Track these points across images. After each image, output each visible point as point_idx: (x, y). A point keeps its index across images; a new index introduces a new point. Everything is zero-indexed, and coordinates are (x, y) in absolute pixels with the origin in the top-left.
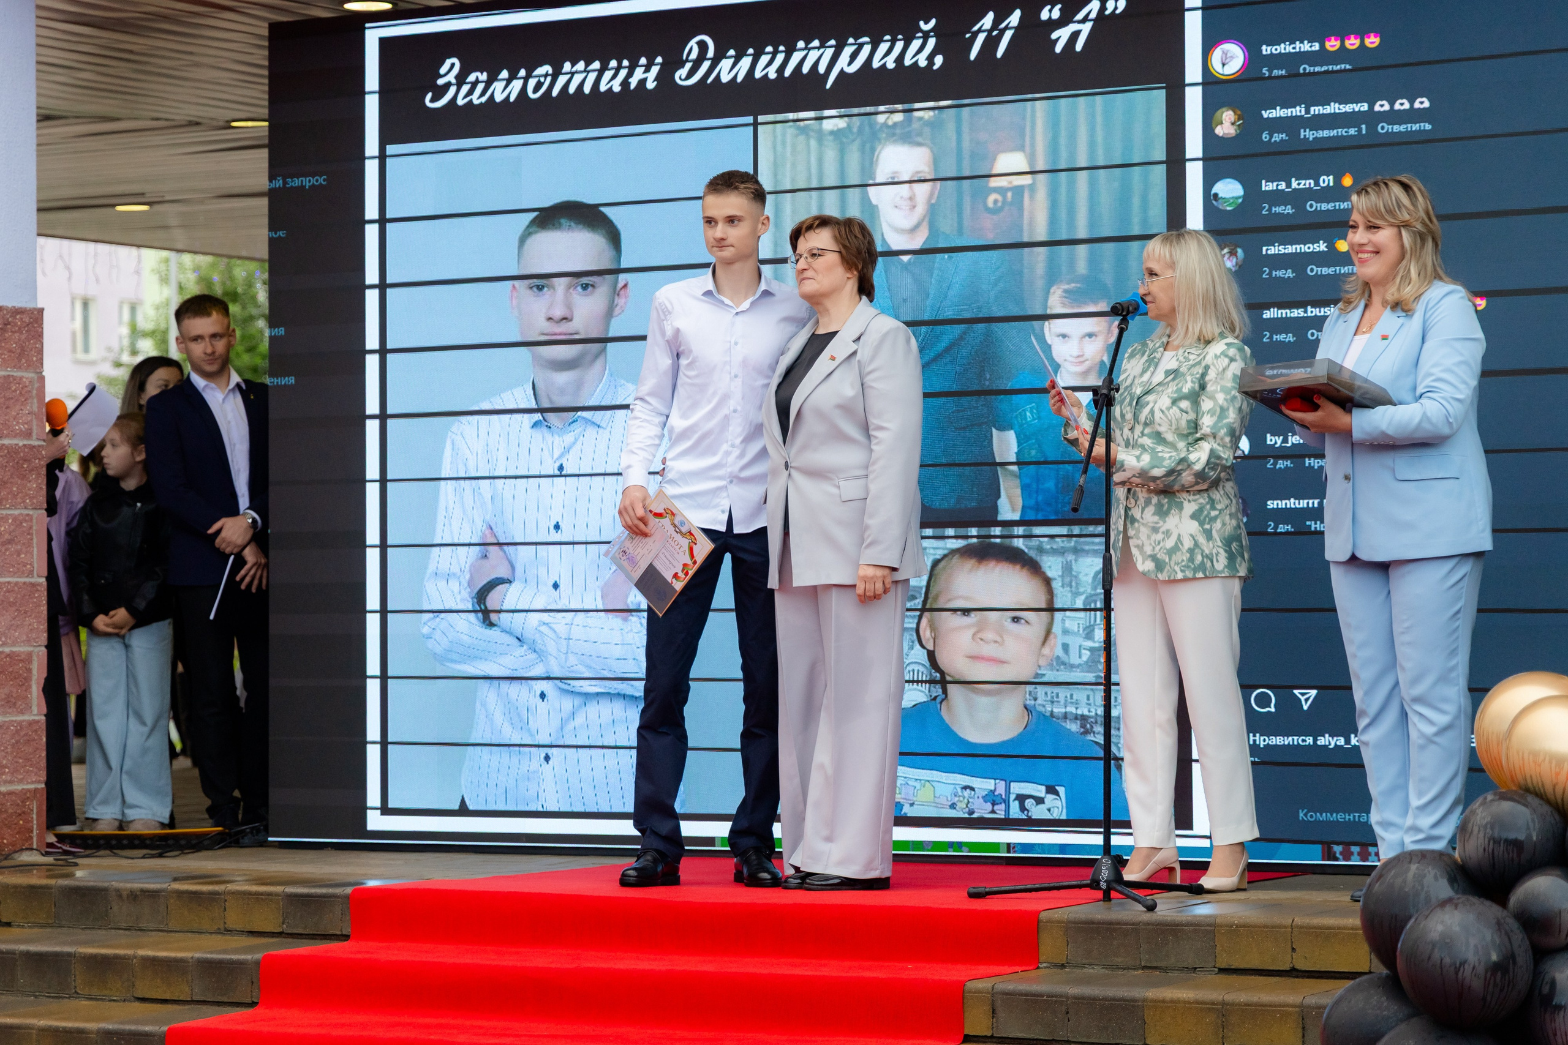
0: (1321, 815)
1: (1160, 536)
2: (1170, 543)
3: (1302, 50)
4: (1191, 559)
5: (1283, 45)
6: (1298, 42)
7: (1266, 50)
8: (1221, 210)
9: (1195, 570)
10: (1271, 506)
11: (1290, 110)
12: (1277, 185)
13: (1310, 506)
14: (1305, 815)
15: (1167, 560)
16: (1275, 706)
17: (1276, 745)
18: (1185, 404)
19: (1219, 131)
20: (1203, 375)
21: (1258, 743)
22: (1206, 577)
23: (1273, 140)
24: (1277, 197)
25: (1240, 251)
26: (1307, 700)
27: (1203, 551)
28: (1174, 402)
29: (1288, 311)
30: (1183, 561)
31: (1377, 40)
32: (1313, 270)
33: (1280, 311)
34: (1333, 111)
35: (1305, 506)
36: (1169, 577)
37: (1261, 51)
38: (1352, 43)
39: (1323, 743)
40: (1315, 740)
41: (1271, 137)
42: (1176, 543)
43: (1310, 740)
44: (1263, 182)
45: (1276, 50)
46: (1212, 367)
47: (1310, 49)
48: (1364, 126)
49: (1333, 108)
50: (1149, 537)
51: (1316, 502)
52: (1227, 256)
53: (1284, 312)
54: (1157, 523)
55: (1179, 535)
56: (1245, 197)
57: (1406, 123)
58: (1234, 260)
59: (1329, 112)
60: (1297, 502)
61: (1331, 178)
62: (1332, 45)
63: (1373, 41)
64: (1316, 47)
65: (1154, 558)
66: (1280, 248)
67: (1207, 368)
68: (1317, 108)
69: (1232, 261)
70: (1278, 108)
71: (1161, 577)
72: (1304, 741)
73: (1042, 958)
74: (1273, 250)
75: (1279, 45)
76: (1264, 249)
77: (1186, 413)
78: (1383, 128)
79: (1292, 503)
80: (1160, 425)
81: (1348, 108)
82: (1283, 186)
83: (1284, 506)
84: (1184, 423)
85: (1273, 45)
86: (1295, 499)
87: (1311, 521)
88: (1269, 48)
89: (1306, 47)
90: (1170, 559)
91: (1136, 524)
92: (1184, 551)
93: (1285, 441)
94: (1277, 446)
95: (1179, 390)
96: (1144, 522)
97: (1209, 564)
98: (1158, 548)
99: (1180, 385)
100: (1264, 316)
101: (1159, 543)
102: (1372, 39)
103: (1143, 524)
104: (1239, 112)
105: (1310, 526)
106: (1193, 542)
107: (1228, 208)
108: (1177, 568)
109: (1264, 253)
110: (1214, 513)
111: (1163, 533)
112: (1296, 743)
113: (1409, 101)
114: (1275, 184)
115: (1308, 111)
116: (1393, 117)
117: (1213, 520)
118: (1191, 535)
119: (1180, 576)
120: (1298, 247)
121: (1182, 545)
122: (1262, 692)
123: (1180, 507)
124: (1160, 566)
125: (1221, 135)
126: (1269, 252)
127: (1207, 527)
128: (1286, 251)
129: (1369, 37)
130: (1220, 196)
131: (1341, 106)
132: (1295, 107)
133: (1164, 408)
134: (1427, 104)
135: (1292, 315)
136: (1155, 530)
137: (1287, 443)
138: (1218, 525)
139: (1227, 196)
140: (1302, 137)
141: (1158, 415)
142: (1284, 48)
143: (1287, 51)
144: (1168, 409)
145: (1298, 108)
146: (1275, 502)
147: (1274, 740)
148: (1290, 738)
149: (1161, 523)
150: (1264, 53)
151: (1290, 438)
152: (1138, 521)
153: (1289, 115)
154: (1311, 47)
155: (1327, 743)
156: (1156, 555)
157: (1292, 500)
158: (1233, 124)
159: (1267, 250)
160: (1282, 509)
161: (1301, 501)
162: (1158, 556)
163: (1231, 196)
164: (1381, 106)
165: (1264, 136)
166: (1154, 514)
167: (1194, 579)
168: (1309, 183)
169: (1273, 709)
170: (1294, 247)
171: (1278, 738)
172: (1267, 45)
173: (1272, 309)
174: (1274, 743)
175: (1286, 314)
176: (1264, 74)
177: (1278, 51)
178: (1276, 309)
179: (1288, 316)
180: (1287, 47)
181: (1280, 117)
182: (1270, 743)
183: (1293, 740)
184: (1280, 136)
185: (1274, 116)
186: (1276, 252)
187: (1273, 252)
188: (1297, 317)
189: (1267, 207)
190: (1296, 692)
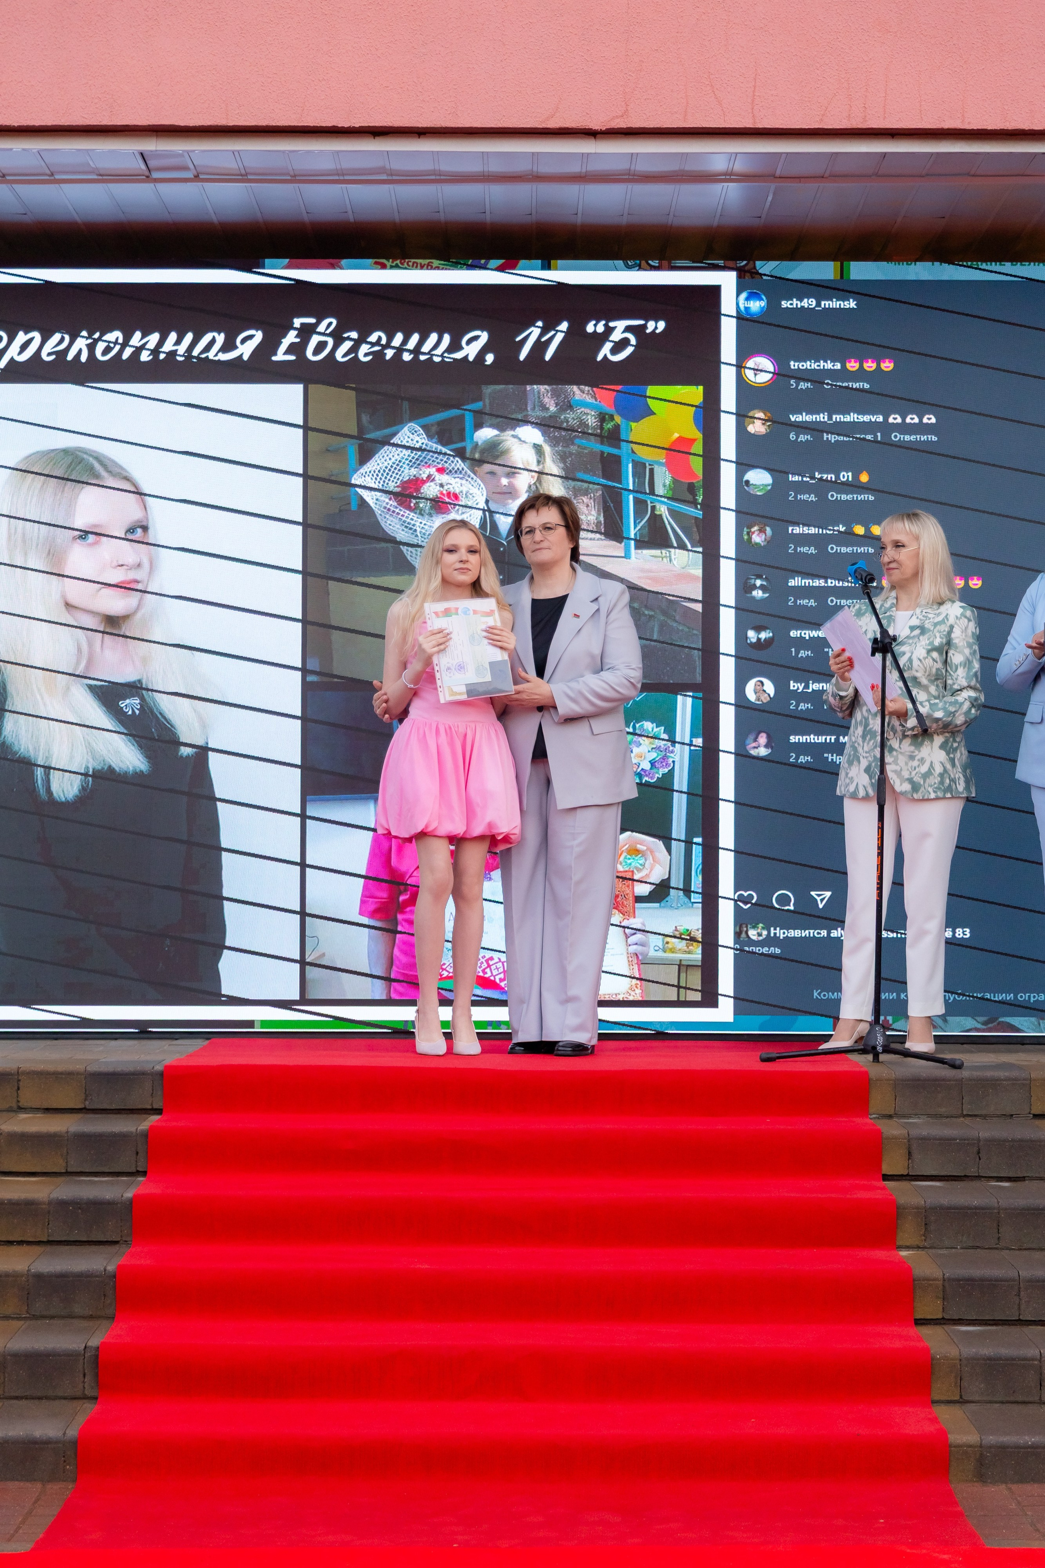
0: (833, 994)
1: (915, 763)
2: (924, 769)
3: (826, 368)
4: (942, 782)
5: (808, 363)
6: (822, 362)
7: (793, 365)
8: (751, 495)
9: (945, 791)
10: (794, 741)
11: (814, 416)
12: (803, 477)
13: (828, 741)
14: (819, 994)
15: (922, 783)
16: (794, 905)
17: (794, 937)
18: (935, 655)
19: (751, 429)
20: (950, 632)
21: (778, 935)
22: (953, 797)
23: (799, 440)
24: (800, 487)
25: (768, 529)
26: (822, 900)
27: (950, 776)
28: (929, 652)
29: (811, 581)
30: (935, 783)
31: (892, 365)
32: (833, 549)
33: (803, 581)
34: (852, 420)
35: (824, 741)
36: (923, 797)
37: (790, 365)
38: (870, 366)
39: (836, 936)
40: (829, 933)
41: (797, 437)
42: (929, 769)
43: (824, 933)
44: (791, 474)
45: (803, 366)
46: (955, 626)
47: (832, 368)
48: (879, 434)
49: (852, 417)
50: (906, 764)
51: (833, 738)
52: (756, 533)
53: (807, 581)
54: (913, 752)
55: (932, 762)
56: (773, 485)
57: (915, 434)
58: (764, 536)
59: (849, 420)
60: (816, 737)
61: (850, 474)
62: (853, 366)
63: (887, 366)
64: (838, 366)
65: (910, 781)
66: (805, 529)
67: (952, 627)
68: (838, 417)
69: (761, 537)
70: (804, 414)
71: (915, 796)
72: (818, 933)
73: (871, 1110)
74: (797, 530)
75: (806, 362)
76: (790, 529)
77: (937, 662)
78: (896, 437)
79: (812, 738)
80: (917, 671)
81: (866, 418)
82: (807, 477)
83: (804, 741)
84: (934, 670)
85: (800, 362)
86: (815, 735)
87: (828, 753)
88: (796, 364)
89: (829, 365)
90: (924, 782)
91: (894, 753)
92: (936, 776)
93: (807, 687)
94: (799, 691)
95: (931, 643)
96: (902, 751)
97: (954, 787)
98: (914, 773)
99: (931, 640)
100: (790, 584)
101: (915, 769)
102: (887, 364)
103: (901, 753)
104: (769, 415)
105: (828, 758)
106: (943, 768)
107: (758, 493)
108: (930, 790)
109: (790, 532)
110: (955, 745)
111: (919, 760)
112: (812, 935)
113: (918, 417)
114: (801, 476)
115: (830, 418)
116: (904, 428)
117: (955, 750)
118: (941, 763)
119: (933, 796)
120: (821, 529)
121: (934, 770)
122: (782, 894)
123: (932, 741)
124: (915, 787)
125: (753, 432)
126: (794, 532)
127: (952, 756)
128: (810, 532)
129: (884, 362)
130: (751, 483)
131: (860, 417)
132: (819, 414)
133: (921, 658)
134: (933, 420)
135: (815, 584)
136: (912, 758)
137: (808, 689)
138: (958, 755)
139: (758, 483)
140: (825, 439)
141: (916, 663)
142: (809, 365)
143: (813, 367)
144: (925, 658)
145: (822, 415)
146: (797, 737)
147: (796, 933)
148: (807, 932)
149: (917, 752)
150: (792, 367)
151: (811, 685)
152: (896, 750)
153: (814, 420)
154: (833, 366)
155: (839, 936)
156: (912, 778)
157: (812, 736)
158: (764, 424)
159: (793, 530)
160: (803, 743)
161: (820, 737)
162: (914, 779)
163: (761, 483)
164: (895, 419)
165: (791, 436)
166: (911, 745)
167: (944, 798)
168: (831, 477)
169: (792, 908)
170: (817, 528)
171: (796, 931)
172: (795, 361)
173: (796, 578)
174: (793, 935)
175: (809, 583)
176: (793, 385)
177: (805, 367)
178: (800, 578)
179: (811, 585)
180: (813, 364)
181: (806, 421)
182: (789, 935)
183: (809, 933)
184: (806, 437)
185: (801, 420)
186: (801, 532)
187: (798, 532)
188: (819, 587)
189: (793, 495)
190: (813, 893)
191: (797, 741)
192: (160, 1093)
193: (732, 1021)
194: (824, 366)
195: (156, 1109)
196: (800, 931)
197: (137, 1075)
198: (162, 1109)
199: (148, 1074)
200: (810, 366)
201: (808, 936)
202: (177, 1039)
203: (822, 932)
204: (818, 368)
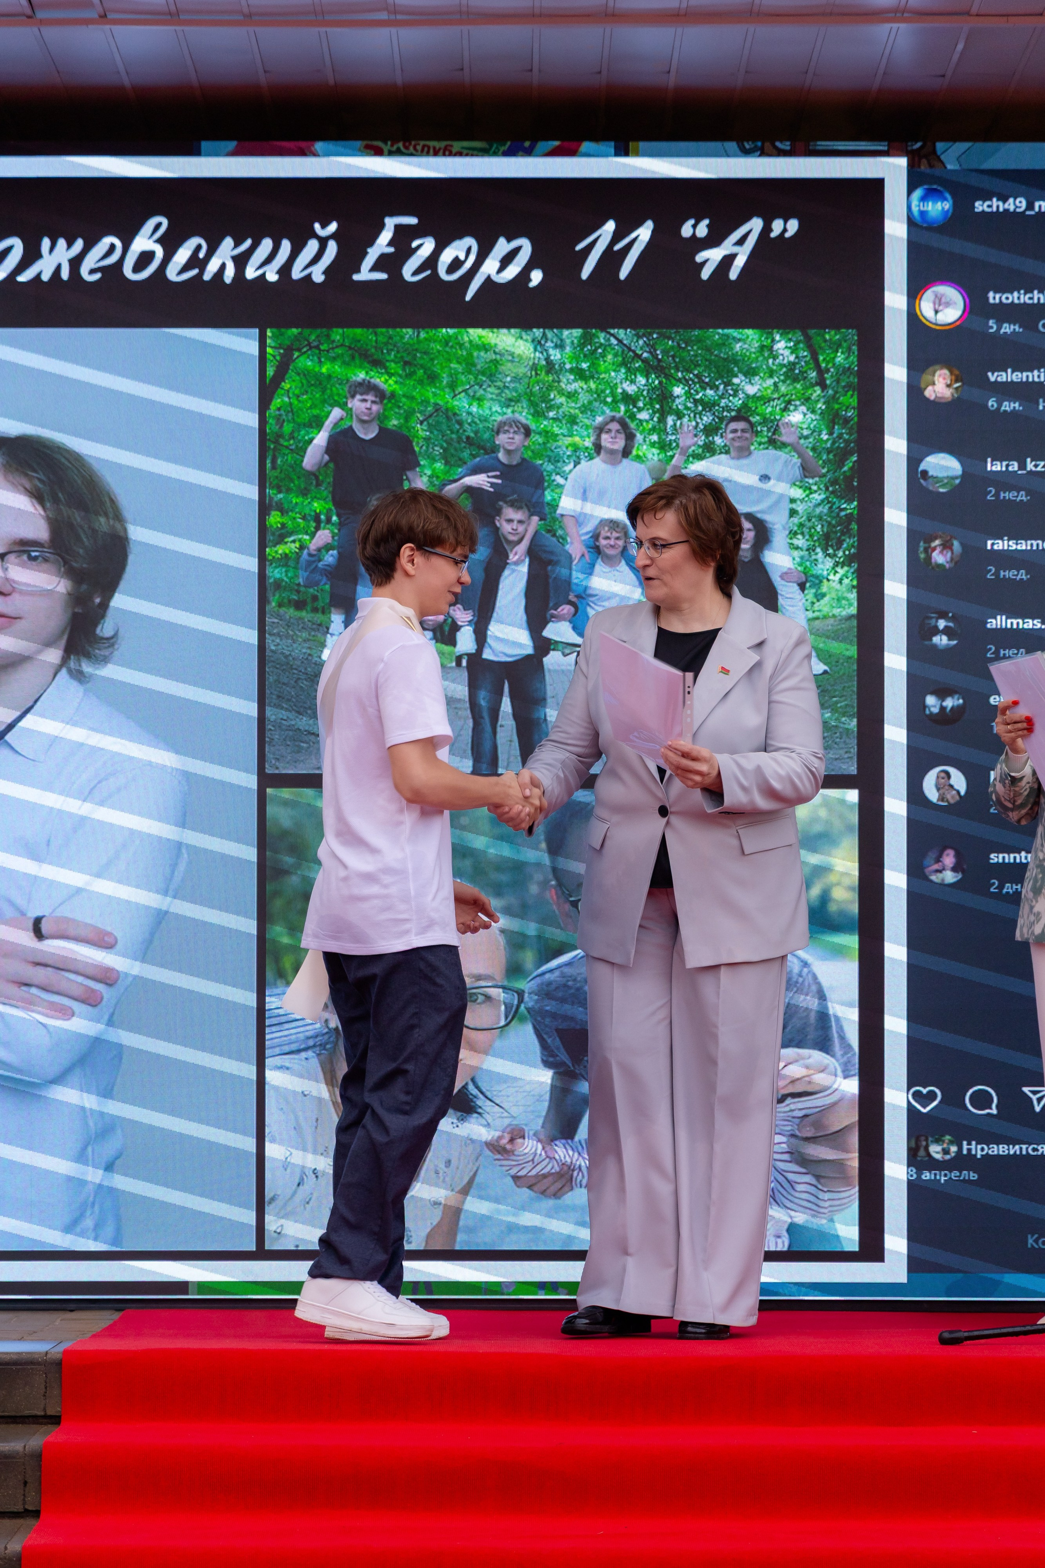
5: (1016, 294)
6: (1036, 292)
7: (994, 298)
8: (931, 492)
10: (996, 860)
11: (1025, 374)
12: (1007, 466)
14: (1036, 1241)
16: (997, 1107)
17: (998, 1156)
19: (929, 393)
21: (973, 1152)
23: (1002, 409)
24: (1003, 481)
25: (956, 544)
26: (1039, 1100)
29: (1020, 621)
33: (1009, 621)
37: (988, 298)
41: (1000, 405)
43: (1043, 1149)
44: (989, 460)
45: (1007, 298)
52: (938, 550)
53: (1015, 621)
56: (964, 476)
58: (949, 554)
66: (1011, 543)
69: (945, 556)
70: (1009, 371)
74: (1000, 545)
75: (1012, 293)
76: (989, 543)
82: (1014, 466)
83: (1012, 861)
85: (1004, 293)
88: (998, 296)
100: (989, 626)
104: (957, 372)
107: (941, 490)
109: (989, 547)
112: (1024, 1152)
114: (1004, 463)
120: (1035, 543)
122: (980, 1090)
125: (932, 398)
126: (995, 547)
128: (1019, 547)
130: (930, 473)
132: (1032, 371)
135: (1026, 626)
139: (940, 475)
140: (1041, 408)
142: (1017, 297)
143: (1022, 301)
145: (1036, 373)
146: (1001, 856)
147: (1001, 1149)
148: (1017, 1147)
150: (991, 301)
153: (1024, 379)
157: (1023, 854)
158: (949, 386)
159: (993, 544)
160: (1009, 863)
163: (946, 474)
165: (990, 404)
170: (1029, 542)
171: (1001, 1146)
172: (996, 292)
173: (999, 617)
174: (996, 1153)
175: (1018, 624)
176: (992, 327)
177: (1010, 301)
178: (1004, 617)
179: (1021, 627)
180: (1022, 296)
181: (1012, 382)
182: (990, 1152)
183: (1021, 1149)
184: (1012, 405)
185: (1004, 380)
186: (1006, 548)
187: (1001, 548)
188: (1032, 629)
189: (993, 492)
190: (1026, 1090)
191: (1001, 861)
192: (56, 1392)
193: (905, 1281)
194: (1039, 299)
195: (51, 1417)
196: (1006, 1147)
197: (21, 1364)
198: (59, 1417)
199: (39, 1364)
200: (1019, 298)
201: (1018, 1153)
202: (72, 1311)
203: (1039, 1148)
204: (1031, 302)
